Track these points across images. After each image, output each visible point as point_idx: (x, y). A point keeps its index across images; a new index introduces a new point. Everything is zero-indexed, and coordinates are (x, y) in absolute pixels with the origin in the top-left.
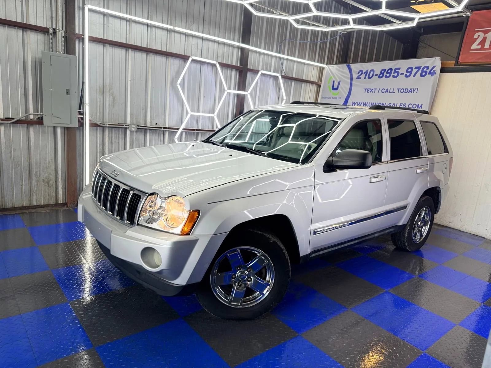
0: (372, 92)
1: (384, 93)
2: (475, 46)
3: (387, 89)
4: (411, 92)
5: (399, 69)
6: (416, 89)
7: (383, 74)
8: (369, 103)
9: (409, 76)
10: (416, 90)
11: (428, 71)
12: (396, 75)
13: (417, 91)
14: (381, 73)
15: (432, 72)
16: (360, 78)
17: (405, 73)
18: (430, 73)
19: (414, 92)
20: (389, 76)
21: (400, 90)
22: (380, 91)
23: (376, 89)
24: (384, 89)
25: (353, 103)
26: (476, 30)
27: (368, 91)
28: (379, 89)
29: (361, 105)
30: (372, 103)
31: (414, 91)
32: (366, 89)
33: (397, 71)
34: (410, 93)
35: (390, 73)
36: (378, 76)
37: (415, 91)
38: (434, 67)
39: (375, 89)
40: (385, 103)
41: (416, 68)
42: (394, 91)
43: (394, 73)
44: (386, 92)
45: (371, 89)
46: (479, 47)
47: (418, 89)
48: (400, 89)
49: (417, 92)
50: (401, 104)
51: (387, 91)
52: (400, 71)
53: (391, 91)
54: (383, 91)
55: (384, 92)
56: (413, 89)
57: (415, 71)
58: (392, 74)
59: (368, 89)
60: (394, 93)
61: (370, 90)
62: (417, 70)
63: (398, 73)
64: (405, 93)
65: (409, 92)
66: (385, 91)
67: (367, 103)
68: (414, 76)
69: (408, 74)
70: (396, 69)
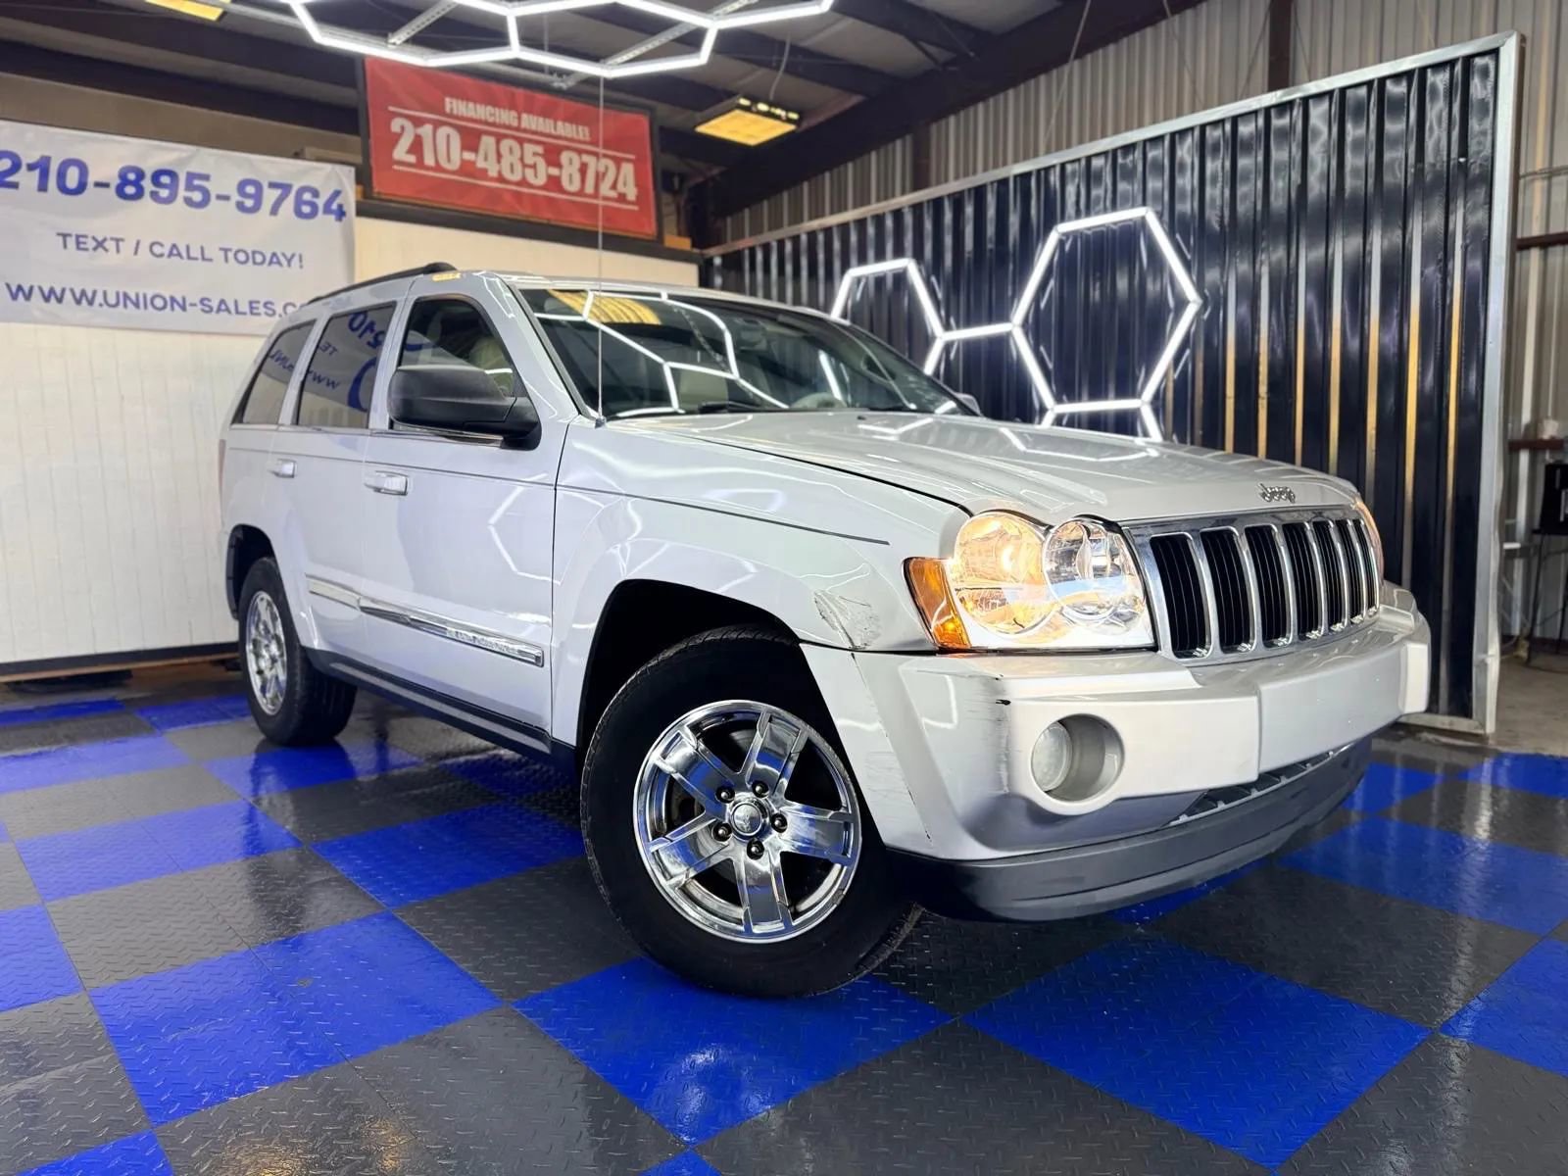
0: (106, 250)
1: (165, 258)
2: (401, 152)
3: (174, 246)
4: (279, 263)
5: (206, 178)
6: (293, 256)
7: (137, 184)
8: (105, 293)
9: (256, 208)
10: (296, 259)
11: (321, 202)
12: (197, 196)
13: (301, 261)
14: (124, 181)
15: (334, 206)
16: (15, 186)
17: (236, 197)
18: (327, 210)
19: (289, 265)
20: (170, 200)
21: (231, 255)
22: (144, 248)
23: (122, 240)
24: (162, 245)
25: (14, 289)
26: (391, 109)
27: (82, 246)
28: (138, 243)
29: (64, 301)
30: (118, 294)
31: (289, 261)
32: (70, 235)
33: (196, 182)
34: (275, 267)
35: (173, 187)
36: (112, 190)
37: (293, 263)
38: (337, 193)
39: (118, 241)
40: (184, 299)
41: (272, 185)
42: (207, 256)
43: (190, 187)
44: (171, 254)
45: (94, 238)
46: (412, 159)
47: (301, 257)
48: (230, 250)
49: (301, 267)
50: (251, 303)
51: (174, 250)
52: (214, 188)
53: (195, 252)
54: (157, 249)
55: (161, 255)
56: (284, 255)
57: (270, 196)
58: (182, 192)
59: (78, 237)
60: (210, 260)
61: (91, 244)
62: (277, 193)
63: (206, 193)
64: (256, 266)
65: (271, 263)
66: (166, 251)
67: (94, 293)
68: (274, 211)
69: (249, 203)
70: (191, 176)
